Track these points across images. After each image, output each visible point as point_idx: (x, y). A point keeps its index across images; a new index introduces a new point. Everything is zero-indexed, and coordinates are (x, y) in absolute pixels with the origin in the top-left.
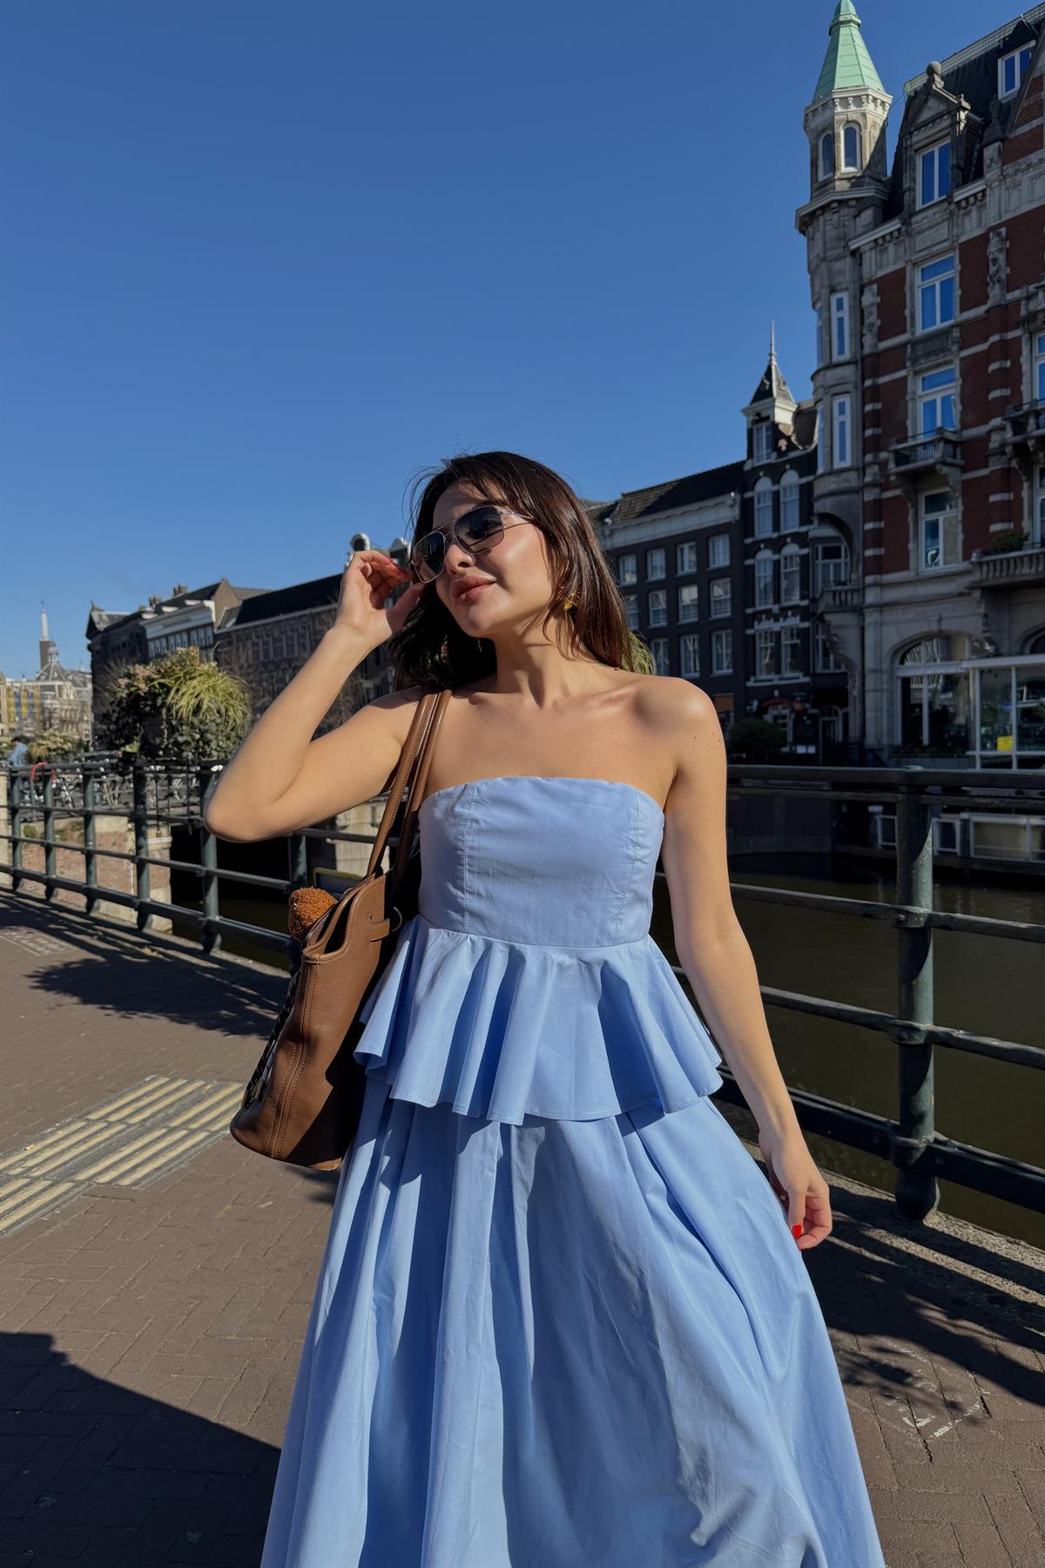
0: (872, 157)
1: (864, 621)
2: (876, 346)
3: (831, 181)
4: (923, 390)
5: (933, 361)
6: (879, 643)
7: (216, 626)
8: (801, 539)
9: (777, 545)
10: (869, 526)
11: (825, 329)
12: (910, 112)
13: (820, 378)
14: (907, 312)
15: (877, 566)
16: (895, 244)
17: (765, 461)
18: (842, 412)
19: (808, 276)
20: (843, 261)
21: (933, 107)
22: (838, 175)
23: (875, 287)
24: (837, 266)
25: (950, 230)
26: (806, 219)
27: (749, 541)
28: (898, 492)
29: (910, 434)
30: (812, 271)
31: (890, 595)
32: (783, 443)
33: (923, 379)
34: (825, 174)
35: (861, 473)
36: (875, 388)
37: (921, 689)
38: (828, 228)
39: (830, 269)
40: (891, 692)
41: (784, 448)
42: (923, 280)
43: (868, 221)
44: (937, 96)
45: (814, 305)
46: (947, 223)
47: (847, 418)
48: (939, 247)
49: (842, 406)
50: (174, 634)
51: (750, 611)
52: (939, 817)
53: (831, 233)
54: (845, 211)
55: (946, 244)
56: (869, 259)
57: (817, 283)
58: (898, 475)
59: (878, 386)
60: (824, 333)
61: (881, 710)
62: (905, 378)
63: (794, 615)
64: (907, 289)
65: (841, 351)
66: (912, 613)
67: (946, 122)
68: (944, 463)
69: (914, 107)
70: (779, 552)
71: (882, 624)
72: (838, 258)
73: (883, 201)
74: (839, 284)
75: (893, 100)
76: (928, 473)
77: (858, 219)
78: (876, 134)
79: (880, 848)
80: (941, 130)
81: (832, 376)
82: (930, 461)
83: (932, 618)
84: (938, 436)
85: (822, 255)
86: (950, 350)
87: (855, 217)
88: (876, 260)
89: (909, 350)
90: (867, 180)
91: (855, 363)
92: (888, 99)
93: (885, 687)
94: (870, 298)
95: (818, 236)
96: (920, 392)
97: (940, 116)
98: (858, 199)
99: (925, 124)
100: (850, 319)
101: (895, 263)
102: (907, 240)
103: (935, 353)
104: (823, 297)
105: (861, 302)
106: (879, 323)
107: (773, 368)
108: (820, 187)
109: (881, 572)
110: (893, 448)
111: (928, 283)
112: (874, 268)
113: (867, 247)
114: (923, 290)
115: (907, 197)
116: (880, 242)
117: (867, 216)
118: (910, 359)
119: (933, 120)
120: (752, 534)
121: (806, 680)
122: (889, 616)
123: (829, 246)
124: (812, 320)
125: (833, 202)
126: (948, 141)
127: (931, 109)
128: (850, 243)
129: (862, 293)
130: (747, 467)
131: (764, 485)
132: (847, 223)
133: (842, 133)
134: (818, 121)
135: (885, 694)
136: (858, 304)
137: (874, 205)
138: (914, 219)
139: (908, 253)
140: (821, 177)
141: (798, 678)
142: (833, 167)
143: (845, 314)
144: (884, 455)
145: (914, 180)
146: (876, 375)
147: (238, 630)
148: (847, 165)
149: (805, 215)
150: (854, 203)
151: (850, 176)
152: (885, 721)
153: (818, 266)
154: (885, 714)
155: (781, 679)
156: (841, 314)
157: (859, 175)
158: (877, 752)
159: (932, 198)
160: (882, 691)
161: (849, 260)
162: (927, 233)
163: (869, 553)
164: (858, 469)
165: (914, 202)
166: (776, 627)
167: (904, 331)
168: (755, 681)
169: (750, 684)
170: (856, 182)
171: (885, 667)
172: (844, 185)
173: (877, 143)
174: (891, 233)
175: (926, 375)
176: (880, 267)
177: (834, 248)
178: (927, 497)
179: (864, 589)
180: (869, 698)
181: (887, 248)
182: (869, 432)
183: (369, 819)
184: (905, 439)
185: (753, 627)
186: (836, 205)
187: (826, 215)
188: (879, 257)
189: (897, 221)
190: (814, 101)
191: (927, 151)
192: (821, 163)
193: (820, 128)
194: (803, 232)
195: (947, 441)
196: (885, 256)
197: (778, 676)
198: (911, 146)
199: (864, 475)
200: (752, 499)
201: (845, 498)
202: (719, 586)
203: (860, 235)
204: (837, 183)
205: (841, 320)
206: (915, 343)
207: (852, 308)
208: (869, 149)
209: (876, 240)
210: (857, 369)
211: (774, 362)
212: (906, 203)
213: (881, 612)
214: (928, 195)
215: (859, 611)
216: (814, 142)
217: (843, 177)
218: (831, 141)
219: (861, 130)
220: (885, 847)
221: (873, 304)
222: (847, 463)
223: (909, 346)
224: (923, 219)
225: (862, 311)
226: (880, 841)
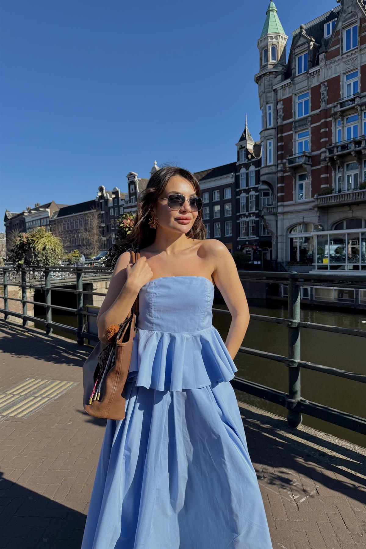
0: (281, 57)
1: (277, 218)
2: (282, 122)
3: (266, 65)
4: (298, 138)
5: (301, 128)
6: (283, 226)
7: (50, 218)
8: (256, 189)
9: (247, 191)
10: (279, 185)
11: (264, 117)
12: (294, 42)
13: (263, 133)
14: (293, 111)
15: (282, 199)
16: (289, 88)
17: (243, 162)
18: (270, 145)
19: (259, 98)
20: (271, 93)
21: (302, 40)
22: (269, 63)
23: (282, 102)
24: (269, 95)
25: (308, 83)
26: (258, 78)
27: (238, 190)
28: (289, 174)
29: (293, 153)
30: (260, 96)
31: (286, 209)
32: (250, 156)
33: (298, 134)
34: (265, 63)
35: (277, 167)
36: (282, 137)
37: (297, 242)
38: (265, 81)
39: (266, 96)
40: (287, 243)
41: (250, 158)
42: (298, 100)
43: (280, 79)
44: (303, 36)
45: (261, 108)
46: (306, 80)
47: (272, 148)
48: (304, 89)
49: (270, 143)
50: (35, 220)
51: (238, 214)
52: (303, 286)
53: (267, 83)
54: (272, 76)
55: (306, 88)
56: (280, 93)
57: (262, 100)
58: (289, 167)
59: (283, 136)
60: (264, 118)
61: (283, 249)
62: (292, 134)
63: (253, 216)
64: (293, 103)
65: (270, 124)
66: (294, 216)
67: (306, 46)
68: (305, 164)
69: (295, 40)
70: (248, 194)
71: (283, 219)
72: (269, 92)
73: (285, 72)
74: (269, 101)
75: (288, 38)
76: (300, 167)
77: (276, 79)
78: (283, 49)
79: (282, 297)
80: (305, 48)
81: (267, 133)
82: (301, 163)
83: (301, 217)
84: (303, 154)
85: (263, 91)
86: (307, 124)
87: (275, 78)
88: (282, 93)
89: (293, 124)
90: (279, 65)
91: (275, 128)
92: (287, 37)
93: (284, 241)
94: (280, 106)
95: (262, 84)
96: (297, 139)
97: (304, 43)
98: (276, 72)
99: (299, 46)
100: (273, 113)
101: (289, 94)
102: (293, 86)
103: (302, 125)
104: (263, 106)
105: (277, 108)
106: (283, 115)
107: (246, 130)
108: (263, 67)
109: (283, 201)
110: (288, 158)
111: (300, 101)
112: (281, 96)
113: (279, 88)
114: (298, 104)
115: (293, 71)
116: (284, 86)
117: (279, 77)
118: (294, 127)
119: (302, 45)
120: (239, 188)
121: (258, 238)
122: (285, 217)
123: (266, 88)
124: (260, 113)
125: (267, 72)
126: (307, 52)
127: (301, 41)
128: (273, 87)
129: (277, 104)
130: (237, 164)
131: (243, 170)
132: (272, 80)
133: (271, 48)
134: (262, 44)
135: (284, 244)
136: (276, 108)
137: (281, 74)
138: (295, 79)
139: (293, 91)
140: (263, 64)
141: (254, 238)
142: (267, 60)
143: (272, 111)
144: (284, 161)
145: (295, 65)
146: (282, 133)
147: (58, 219)
148: (272, 60)
149: (258, 77)
150: (275, 73)
151: (273, 63)
152: (284, 253)
153: (262, 95)
154: (284, 250)
155: (249, 238)
156: (270, 111)
157: (276, 63)
158: (282, 264)
159: (302, 72)
160: (283, 242)
161: (273, 93)
162: (300, 84)
163: (279, 195)
164: (276, 166)
165: (295, 73)
166: (247, 220)
167: (292, 118)
168: (240, 239)
169: (238, 239)
170: (275, 66)
171: (284, 234)
172: (271, 67)
173: (283, 52)
174: (287, 84)
175: (299, 133)
176: (283, 95)
177: (268, 88)
178: (299, 176)
179: (277, 207)
180: (279, 245)
181: (286, 89)
182: (279, 153)
183: (105, 286)
184: (292, 155)
185: (239, 220)
186: (268, 73)
187: (265, 77)
188: (283, 92)
189: (290, 79)
190: (261, 37)
191: (300, 56)
192: (263, 59)
193: (263, 47)
194: (257, 83)
195: (306, 156)
196: (285, 92)
197: (248, 237)
198: (294, 54)
199: (278, 167)
200: (239, 175)
201: (271, 175)
202: (227, 205)
203: (277, 84)
204: (269, 66)
205: (270, 114)
206: (295, 122)
207: (274, 110)
208: (280, 54)
209: (282, 86)
210: (275, 131)
211: (247, 128)
212: (292, 73)
213: (283, 215)
214: (300, 71)
215: (276, 215)
216: (261, 52)
217: (271, 64)
218: (267, 51)
219: (277, 48)
220: (284, 297)
221: (281, 108)
222: (272, 163)
223: (293, 123)
224: (298, 79)
225: (277, 111)
226: (283, 295)
